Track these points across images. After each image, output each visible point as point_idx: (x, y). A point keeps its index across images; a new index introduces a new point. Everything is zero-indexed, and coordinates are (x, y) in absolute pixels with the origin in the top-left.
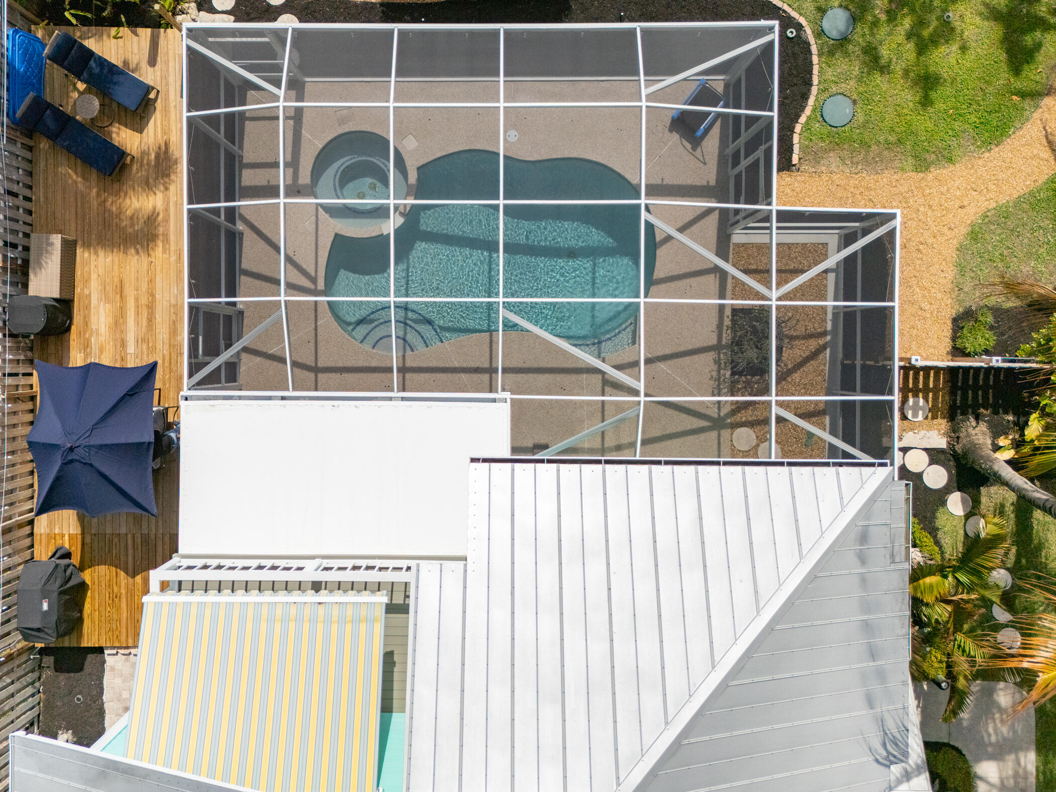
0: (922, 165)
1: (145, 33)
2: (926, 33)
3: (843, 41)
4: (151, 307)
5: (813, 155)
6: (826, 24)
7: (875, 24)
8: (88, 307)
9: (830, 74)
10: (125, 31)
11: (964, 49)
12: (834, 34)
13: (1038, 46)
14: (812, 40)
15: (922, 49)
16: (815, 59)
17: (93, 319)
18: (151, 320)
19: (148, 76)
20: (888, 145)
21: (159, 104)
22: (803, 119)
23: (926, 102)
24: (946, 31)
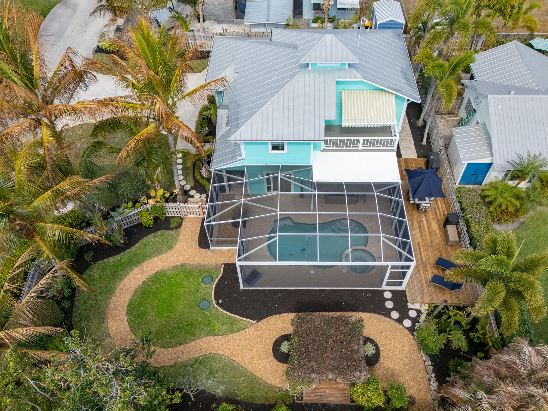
5: (217, 268)
9: (209, 290)
14: (213, 299)
16: (213, 294)
18: (420, 226)
20: (193, 271)
21: (429, 282)
22: (219, 277)
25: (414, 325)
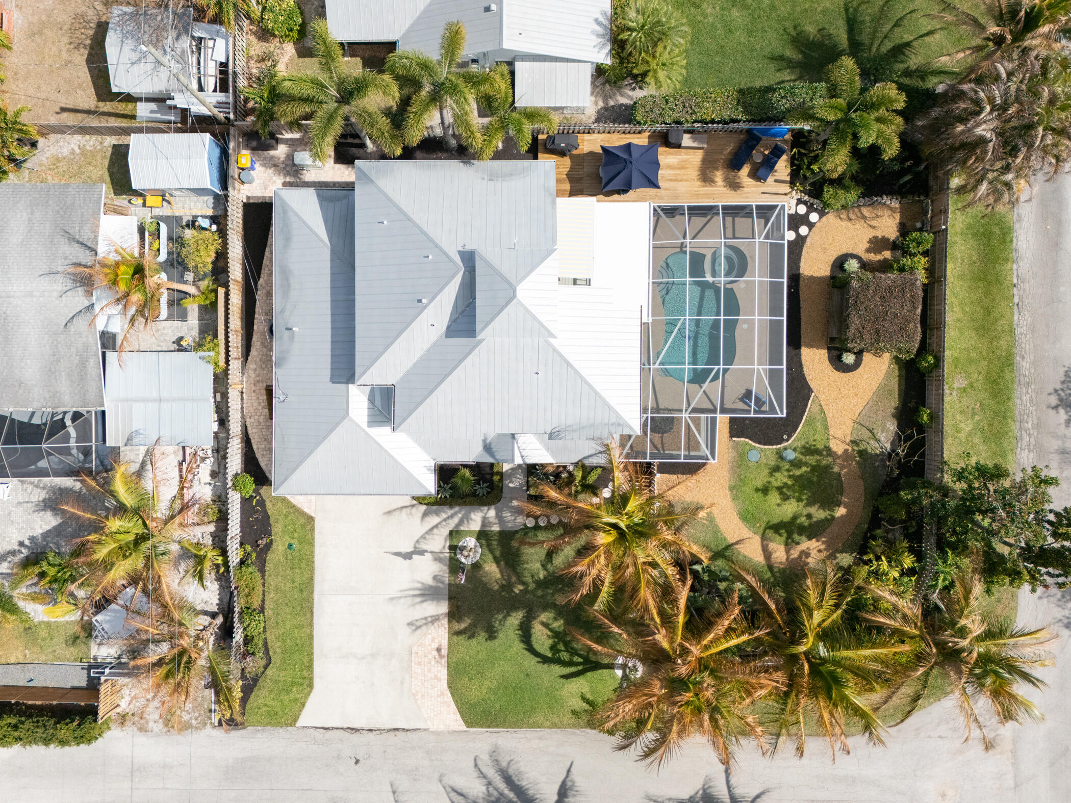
0: (731, 489)
1: (788, 179)
2: (785, 490)
3: (781, 458)
4: (676, 180)
5: (736, 446)
6: (789, 451)
7: (788, 470)
8: (676, 154)
9: (769, 453)
10: (789, 171)
11: (778, 505)
12: (784, 455)
13: (781, 535)
14: (782, 445)
15: (779, 489)
16: (775, 447)
17: (671, 157)
18: (671, 180)
19: (770, 179)
20: (739, 476)
21: (759, 183)
22: (750, 442)
23: (757, 490)
24: (785, 498)
25: (816, 210)
